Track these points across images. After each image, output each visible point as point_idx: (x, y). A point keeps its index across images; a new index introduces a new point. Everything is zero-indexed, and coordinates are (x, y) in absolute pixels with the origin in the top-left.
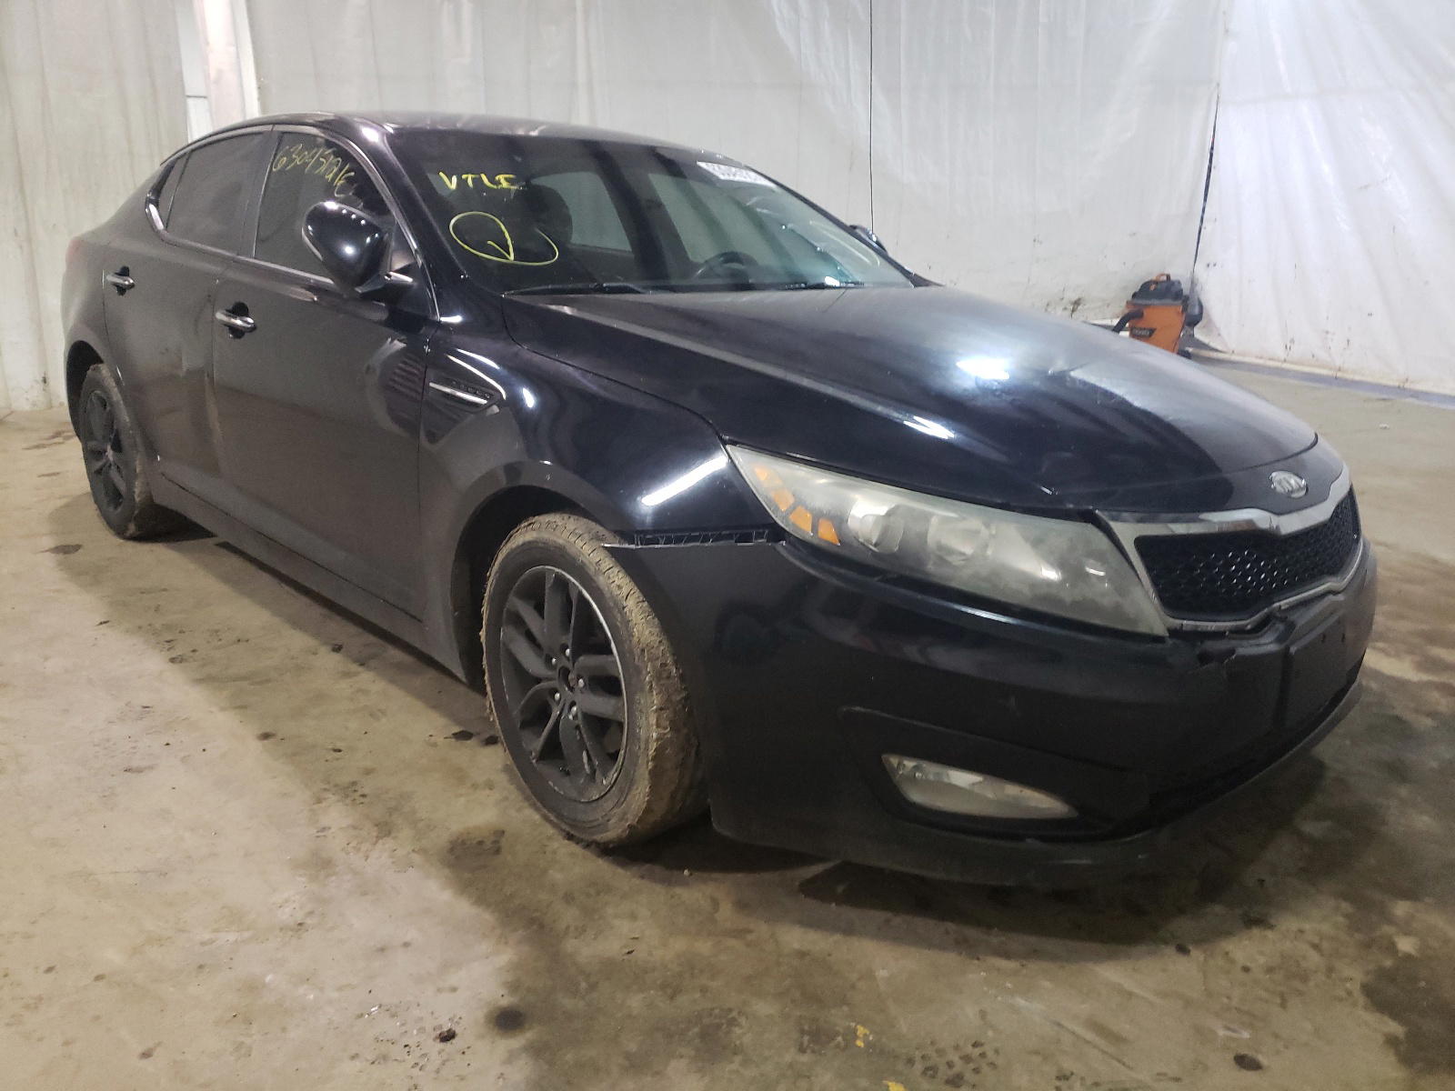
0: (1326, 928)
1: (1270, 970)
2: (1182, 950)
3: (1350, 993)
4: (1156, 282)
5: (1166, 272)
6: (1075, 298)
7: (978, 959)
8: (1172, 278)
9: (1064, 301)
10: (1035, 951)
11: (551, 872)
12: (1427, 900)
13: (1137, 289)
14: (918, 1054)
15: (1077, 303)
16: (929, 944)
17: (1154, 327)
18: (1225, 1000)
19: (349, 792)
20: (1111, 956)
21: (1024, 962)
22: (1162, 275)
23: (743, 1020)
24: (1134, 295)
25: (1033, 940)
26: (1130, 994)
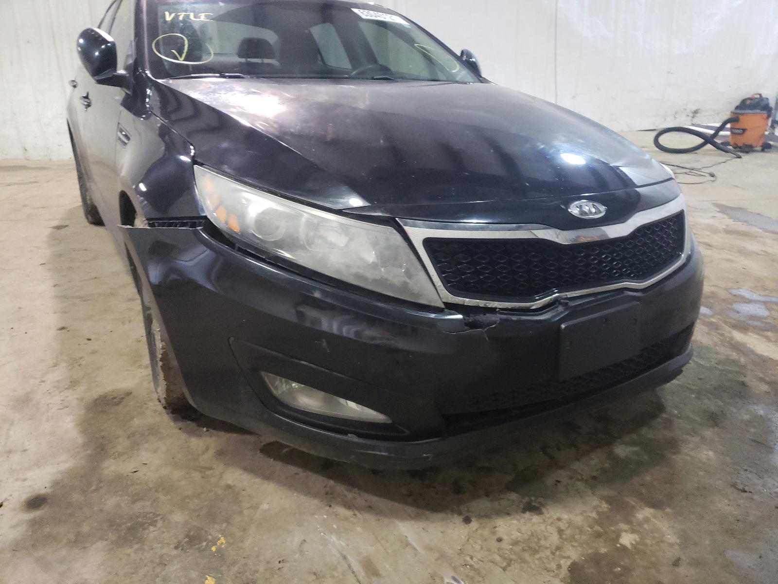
0: (578, 520)
1: (516, 543)
2: (467, 520)
3: (559, 567)
4: (751, 99)
5: (760, 92)
6: (694, 108)
7: (330, 506)
8: (764, 96)
9: (687, 111)
10: (370, 507)
11: (135, 419)
12: (668, 510)
13: (738, 103)
14: (243, 561)
15: (696, 112)
16: (307, 491)
17: (747, 128)
18: (468, 559)
19: (74, 362)
20: (416, 517)
21: (357, 513)
22: (756, 94)
23: (160, 523)
24: (737, 108)
25: (374, 499)
26: (408, 544)
